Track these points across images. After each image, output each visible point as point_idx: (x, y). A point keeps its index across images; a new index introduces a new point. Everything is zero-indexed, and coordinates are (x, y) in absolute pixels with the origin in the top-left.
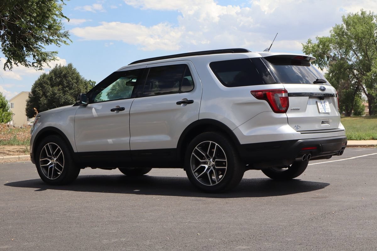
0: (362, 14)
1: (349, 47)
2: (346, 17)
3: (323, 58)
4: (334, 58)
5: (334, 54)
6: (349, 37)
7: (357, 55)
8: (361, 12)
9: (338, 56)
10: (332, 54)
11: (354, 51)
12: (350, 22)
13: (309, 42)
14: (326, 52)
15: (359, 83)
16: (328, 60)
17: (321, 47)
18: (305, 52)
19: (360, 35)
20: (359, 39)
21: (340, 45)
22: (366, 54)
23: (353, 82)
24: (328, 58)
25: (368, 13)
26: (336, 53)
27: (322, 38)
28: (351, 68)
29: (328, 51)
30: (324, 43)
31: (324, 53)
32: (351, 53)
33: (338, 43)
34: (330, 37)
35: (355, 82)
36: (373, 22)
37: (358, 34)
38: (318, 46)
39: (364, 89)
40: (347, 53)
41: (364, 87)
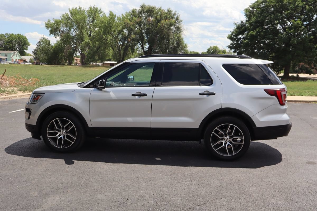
0: (79, 9)
1: (72, 26)
2: (71, 9)
3: (56, 31)
4: (63, 32)
5: (63, 29)
6: (72, 21)
7: (75, 31)
8: (79, 8)
9: (65, 31)
10: (62, 30)
11: (74, 29)
12: (73, 12)
13: (49, 21)
14: (59, 28)
15: (76, 47)
16: (59, 33)
17: (56, 25)
18: (46, 27)
19: (79, 20)
20: (78, 23)
21: (66, 25)
22: (82, 31)
23: (73, 46)
24: (59, 31)
25: (82, 9)
26: (64, 29)
27: (57, 20)
28: (73, 38)
29: (60, 27)
30: (57, 23)
31: (57, 28)
32: (72, 30)
33: (65, 24)
34: (61, 19)
35: (74, 46)
36: (85, 14)
37: (78, 20)
38: (54, 24)
39: (79, 51)
40: (70, 29)
41: (79, 49)
